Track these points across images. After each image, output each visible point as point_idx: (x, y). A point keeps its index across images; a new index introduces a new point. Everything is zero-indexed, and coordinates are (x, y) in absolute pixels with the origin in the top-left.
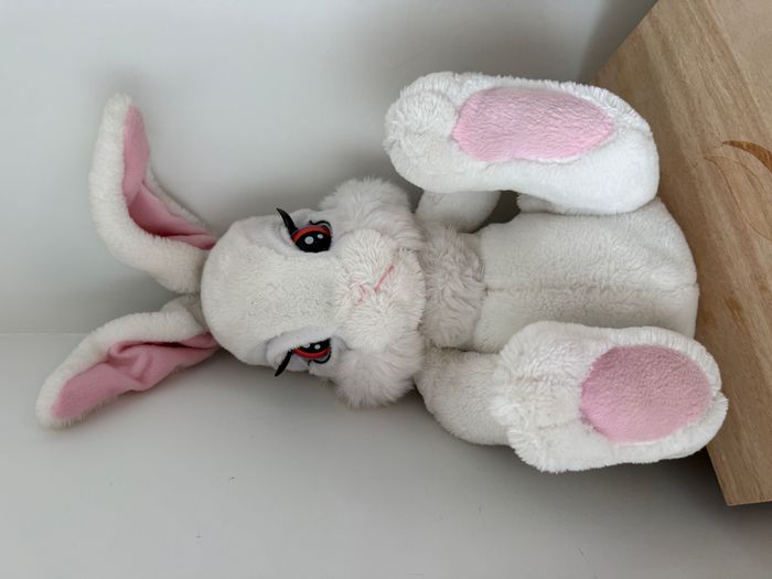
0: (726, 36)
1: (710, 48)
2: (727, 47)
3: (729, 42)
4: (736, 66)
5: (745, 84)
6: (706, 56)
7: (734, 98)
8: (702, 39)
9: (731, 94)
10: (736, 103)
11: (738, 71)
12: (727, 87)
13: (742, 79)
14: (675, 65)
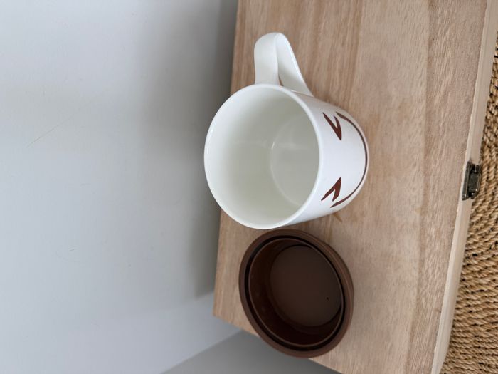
0: (361, 34)
1: (347, 32)
2: (357, 43)
3: (360, 41)
4: (354, 64)
5: (352, 82)
6: (341, 36)
7: (340, 86)
8: (346, 20)
9: (340, 82)
10: (338, 92)
11: (354, 70)
12: (340, 75)
13: (353, 77)
14: (319, 23)
